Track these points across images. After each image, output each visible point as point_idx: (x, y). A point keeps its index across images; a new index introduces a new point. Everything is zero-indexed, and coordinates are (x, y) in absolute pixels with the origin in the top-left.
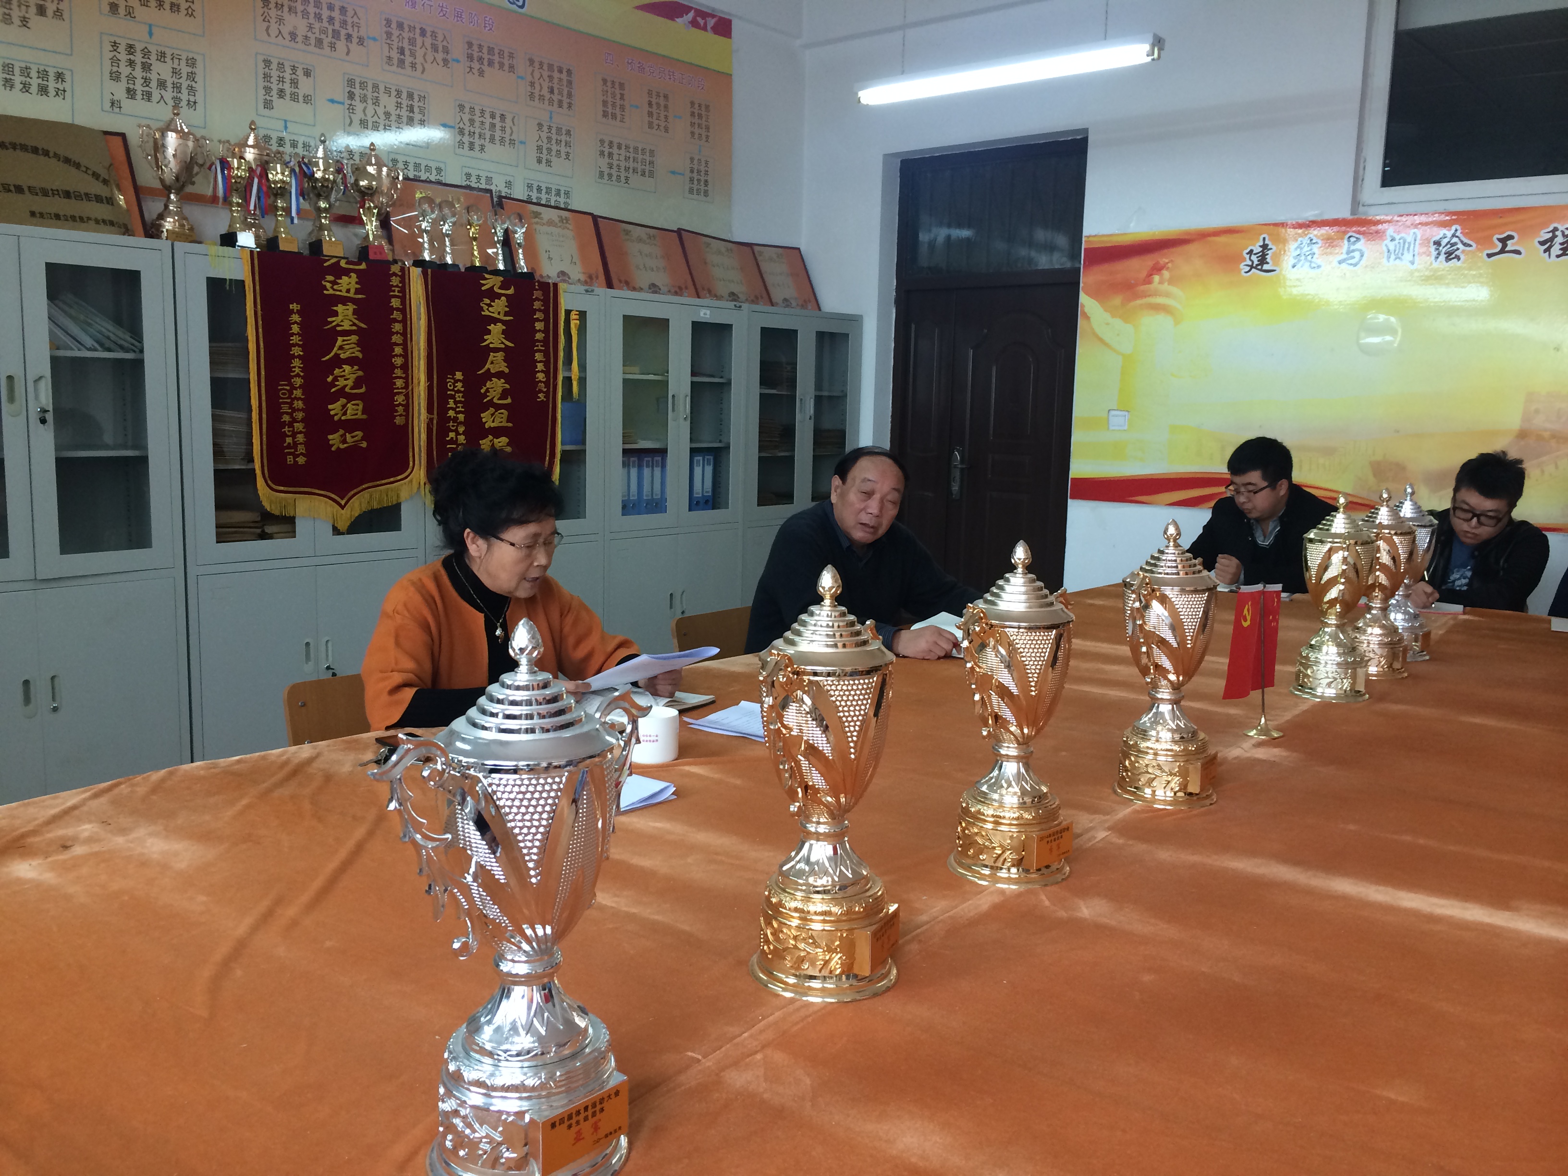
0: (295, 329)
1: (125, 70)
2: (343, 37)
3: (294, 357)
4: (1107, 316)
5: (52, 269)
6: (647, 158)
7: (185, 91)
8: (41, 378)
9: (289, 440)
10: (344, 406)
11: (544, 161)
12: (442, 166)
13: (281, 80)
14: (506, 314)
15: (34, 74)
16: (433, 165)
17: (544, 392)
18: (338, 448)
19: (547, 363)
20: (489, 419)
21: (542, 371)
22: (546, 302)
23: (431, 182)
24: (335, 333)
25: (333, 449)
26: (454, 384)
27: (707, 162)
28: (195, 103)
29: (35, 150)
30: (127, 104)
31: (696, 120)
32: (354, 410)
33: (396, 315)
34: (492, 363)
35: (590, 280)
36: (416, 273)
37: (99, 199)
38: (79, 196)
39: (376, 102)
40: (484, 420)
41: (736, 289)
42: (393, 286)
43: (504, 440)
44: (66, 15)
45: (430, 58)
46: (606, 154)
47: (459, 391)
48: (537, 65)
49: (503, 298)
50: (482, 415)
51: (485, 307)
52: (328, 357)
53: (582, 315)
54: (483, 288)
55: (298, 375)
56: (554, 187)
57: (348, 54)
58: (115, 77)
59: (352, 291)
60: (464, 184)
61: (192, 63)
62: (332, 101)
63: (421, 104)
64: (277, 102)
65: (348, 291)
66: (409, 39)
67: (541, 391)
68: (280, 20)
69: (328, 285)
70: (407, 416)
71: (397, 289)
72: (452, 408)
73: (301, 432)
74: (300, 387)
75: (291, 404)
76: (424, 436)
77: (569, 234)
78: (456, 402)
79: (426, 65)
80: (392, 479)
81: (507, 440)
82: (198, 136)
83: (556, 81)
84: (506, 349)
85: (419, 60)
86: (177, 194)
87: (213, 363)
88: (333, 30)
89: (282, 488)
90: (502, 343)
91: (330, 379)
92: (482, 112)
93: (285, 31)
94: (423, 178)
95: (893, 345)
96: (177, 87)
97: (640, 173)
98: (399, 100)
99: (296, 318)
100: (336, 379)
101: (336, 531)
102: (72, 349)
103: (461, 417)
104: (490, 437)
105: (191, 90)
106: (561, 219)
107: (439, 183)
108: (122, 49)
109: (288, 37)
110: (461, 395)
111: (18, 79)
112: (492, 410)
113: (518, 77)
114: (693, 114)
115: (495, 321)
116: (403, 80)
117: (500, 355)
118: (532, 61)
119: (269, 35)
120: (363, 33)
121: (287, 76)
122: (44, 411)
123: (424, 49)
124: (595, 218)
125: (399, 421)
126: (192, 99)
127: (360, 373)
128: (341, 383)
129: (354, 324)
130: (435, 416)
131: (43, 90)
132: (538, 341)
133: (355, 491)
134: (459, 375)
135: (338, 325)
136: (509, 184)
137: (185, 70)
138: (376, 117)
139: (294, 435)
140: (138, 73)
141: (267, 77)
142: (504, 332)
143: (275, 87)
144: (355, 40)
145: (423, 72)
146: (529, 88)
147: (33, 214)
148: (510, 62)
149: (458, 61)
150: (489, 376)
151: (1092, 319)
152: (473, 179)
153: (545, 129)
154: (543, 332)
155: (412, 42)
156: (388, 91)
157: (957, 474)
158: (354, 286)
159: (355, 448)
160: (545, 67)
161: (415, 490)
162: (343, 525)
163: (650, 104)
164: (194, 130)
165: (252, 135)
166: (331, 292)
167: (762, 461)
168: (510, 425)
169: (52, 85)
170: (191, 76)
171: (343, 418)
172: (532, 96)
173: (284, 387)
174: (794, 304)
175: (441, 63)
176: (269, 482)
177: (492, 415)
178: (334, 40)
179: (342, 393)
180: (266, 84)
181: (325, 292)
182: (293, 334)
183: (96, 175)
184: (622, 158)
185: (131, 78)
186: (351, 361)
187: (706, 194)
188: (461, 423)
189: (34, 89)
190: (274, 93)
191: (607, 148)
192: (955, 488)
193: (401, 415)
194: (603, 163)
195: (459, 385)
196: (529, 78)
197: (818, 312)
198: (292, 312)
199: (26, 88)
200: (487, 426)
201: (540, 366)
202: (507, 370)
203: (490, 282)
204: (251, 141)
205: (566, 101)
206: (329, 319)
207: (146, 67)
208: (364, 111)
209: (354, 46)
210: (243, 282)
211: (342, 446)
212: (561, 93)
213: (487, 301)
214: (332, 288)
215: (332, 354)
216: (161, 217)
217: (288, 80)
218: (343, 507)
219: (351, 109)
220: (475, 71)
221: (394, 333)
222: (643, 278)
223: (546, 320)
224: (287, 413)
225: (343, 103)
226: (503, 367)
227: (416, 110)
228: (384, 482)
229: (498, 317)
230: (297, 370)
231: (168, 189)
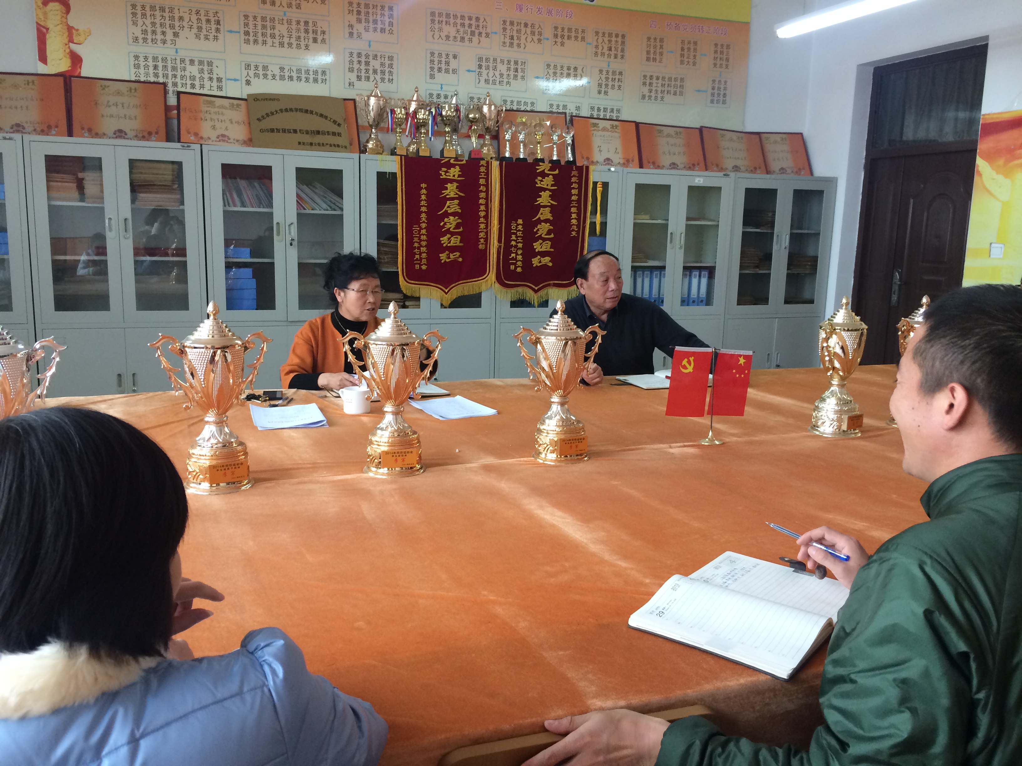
0: (423, 197)
1: (356, 66)
2: (477, 34)
3: (422, 212)
4: (993, 173)
5: (299, 170)
6: (679, 83)
7: (387, 74)
8: (292, 224)
9: (417, 256)
10: (449, 239)
11: (603, 92)
12: (535, 101)
13: (440, 62)
14: (552, 185)
15: (311, 73)
16: (529, 101)
17: (576, 231)
18: (445, 261)
19: (579, 214)
20: (538, 246)
21: (575, 219)
22: (580, 177)
23: (527, 111)
24: (446, 199)
25: (442, 262)
26: (516, 226)
27: (726, 82)
28: (392, 80)
29: (306, 111)
30: (357, 84)
31: (719, 55)
32: (455, 241)
33: (482, 188)
34: (542, 214)
35: (626, 163)
36: (495, 164)
37: (334, 134)
38: (324, 133)
39: (495, 68)
40: (535, 247)
41: (739, 163)
42: (481, 172)
43: (547, 259)
44: (327, 41)
45: (529, 39)
46: (648, 83)
47: (519, 231)
48: (600, 35)
49: (551, 176)
50: (534, 244)
51: (539, 182)
52: (441, 212)
53: (605, 185)
54: (538, 171)
55: (424, 222)
56: (609, 108)
57: (479, 43)
58: (351, 70)
59: (456, 176)
60: (548, 110)
61: (391, 58)
62: (469, 71)
63: (523, 67)
64: (437, 75)
65: (454, 176)
66: (517, 31)
67: (573, 230)
68: (441, 30)
69: (443, 173)
70: (486, 244)
71: (483, 174)
72: (514, 240)
73: (424, 252)
74: (425, 228)
75: (420, 237)
76: (495, 256)
77: (617, 135)
78: (517, 237)
79: (527, 44)
80: (476, 279)
81: (550, 259)
82: (387, 98)
83: (613, 43)
84: (552, 206)
85: (523, 41)
86: (375, 129)
87: (379, 216)
88: (471, 31)
89: (413, 282)
90: (549, 202)
91: (442, 224)
92: (562, 67)
93: (443, 35)
94: (522, 109)
95: (861, 197)
96: (383, 72)
97: (672, 94)
98: (509, 66)
99: (424, 191)
100: (445, 224)
101: (442, 306)
102: (316, 210)
103: (520, 245)
104: (539, 257)
105: (391, 73)
106: (612, 126)
107: (532, 111)
108: (355, 55)
109: (444, 38)
110: (521, 232)
111: (303, 76)
112: (541, 241)
113: (587, 44)
114: (716, 52)
115: (545, 190)
116: (512, 54)
117: (548, 209)
118: (597, 33)
119: (434, 38)
120: (488, 30)
121: (443, 60)
122: (292, 240)
123: (526, 35)
124: (637, 124)
125: (481, 247)
126: (391, 78)
127: (459, 221)
128: (448, 226)
129: (457, 194)
130: (503, 245)
131: (316, 80)
132: (573, 201)
133: (454, 285)
134: (520, 221)
135: (448, 195)
136: (578, 108)
137: (387, 62)
138: (494, 78)
139: (420, 254)
140: (363, 67)
141: (432, 61)
142: (550, 196)
143: (436, 67)
144: (484, 35)
145: (525, 48)
146: (594, 49)
147: (299, 143)
148: (583, 35)
149: (548, 39)
150: (539, 221)
151: (984, 176)
152: (555, 107)
153: (604, 73)
154: (577, 195)
155: (519, 31)
156: (502, 61)
157: (895, 288)
158: (457, 173)
159: (455, 261)
160: (607, 35)
161: (489, 286)
162: (446, 303)
163: (683, 49)
164: (384, 95)
165: (416, 94)
166: (444, 177)
167: (742, 278)
168: (552, 250)
169: (320, 77)
170: (391, 66)
171: (449, 245)
172: (596, 54)
173: (416, 228)
174: (789, 171)
175: (537, 41)
176: (406, 278)
177: (541, 244)
178: (471, 37)
179: (448, 231)
180: (431, 65)
181: (441, 177)
182: (422, 200)
183: (335, 122)
184: (660, 85)
185: (359, 70)
186: (454, 214)
187: (724, 102)
188: (519, 248)
189: (311, 80)
190: (436, 70)
191: (648, 80)
192: (895, 298)
193: (482, 244)
194: (646, 90)
195: (520, 227)
196: (595, 43)
197: (810, 177)
198: (422, 188)
199: (307, 80)
200: (537, 251)
201: (574, 216)
202: (551, 218)
203: (544, 167)
204: (415, 98)
205: (619, 54)
206: (443, 192)
207: (367, 63)
208: (487, 74)
209: (483, 39)
210: (396, 173)
211: (447, 260)
212: (616, 49)
213: (540, 178)
214: (445, 174)
215: (444, 210)
216: (368, 142)
217: (443, 62)
218: (446, 293)
219: (480, 74)
220: (559, 44)
221: (480, 198)
222: (666, 160)
223: (580, 189)
224: (417, 242)
225: (475, 71)
226: (549, 216)
227: (519, 70)
228: (471, 280)
229: (547, 187)
230: (424, 219)
231: (371, 126)
